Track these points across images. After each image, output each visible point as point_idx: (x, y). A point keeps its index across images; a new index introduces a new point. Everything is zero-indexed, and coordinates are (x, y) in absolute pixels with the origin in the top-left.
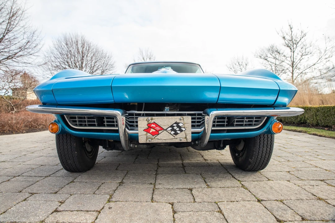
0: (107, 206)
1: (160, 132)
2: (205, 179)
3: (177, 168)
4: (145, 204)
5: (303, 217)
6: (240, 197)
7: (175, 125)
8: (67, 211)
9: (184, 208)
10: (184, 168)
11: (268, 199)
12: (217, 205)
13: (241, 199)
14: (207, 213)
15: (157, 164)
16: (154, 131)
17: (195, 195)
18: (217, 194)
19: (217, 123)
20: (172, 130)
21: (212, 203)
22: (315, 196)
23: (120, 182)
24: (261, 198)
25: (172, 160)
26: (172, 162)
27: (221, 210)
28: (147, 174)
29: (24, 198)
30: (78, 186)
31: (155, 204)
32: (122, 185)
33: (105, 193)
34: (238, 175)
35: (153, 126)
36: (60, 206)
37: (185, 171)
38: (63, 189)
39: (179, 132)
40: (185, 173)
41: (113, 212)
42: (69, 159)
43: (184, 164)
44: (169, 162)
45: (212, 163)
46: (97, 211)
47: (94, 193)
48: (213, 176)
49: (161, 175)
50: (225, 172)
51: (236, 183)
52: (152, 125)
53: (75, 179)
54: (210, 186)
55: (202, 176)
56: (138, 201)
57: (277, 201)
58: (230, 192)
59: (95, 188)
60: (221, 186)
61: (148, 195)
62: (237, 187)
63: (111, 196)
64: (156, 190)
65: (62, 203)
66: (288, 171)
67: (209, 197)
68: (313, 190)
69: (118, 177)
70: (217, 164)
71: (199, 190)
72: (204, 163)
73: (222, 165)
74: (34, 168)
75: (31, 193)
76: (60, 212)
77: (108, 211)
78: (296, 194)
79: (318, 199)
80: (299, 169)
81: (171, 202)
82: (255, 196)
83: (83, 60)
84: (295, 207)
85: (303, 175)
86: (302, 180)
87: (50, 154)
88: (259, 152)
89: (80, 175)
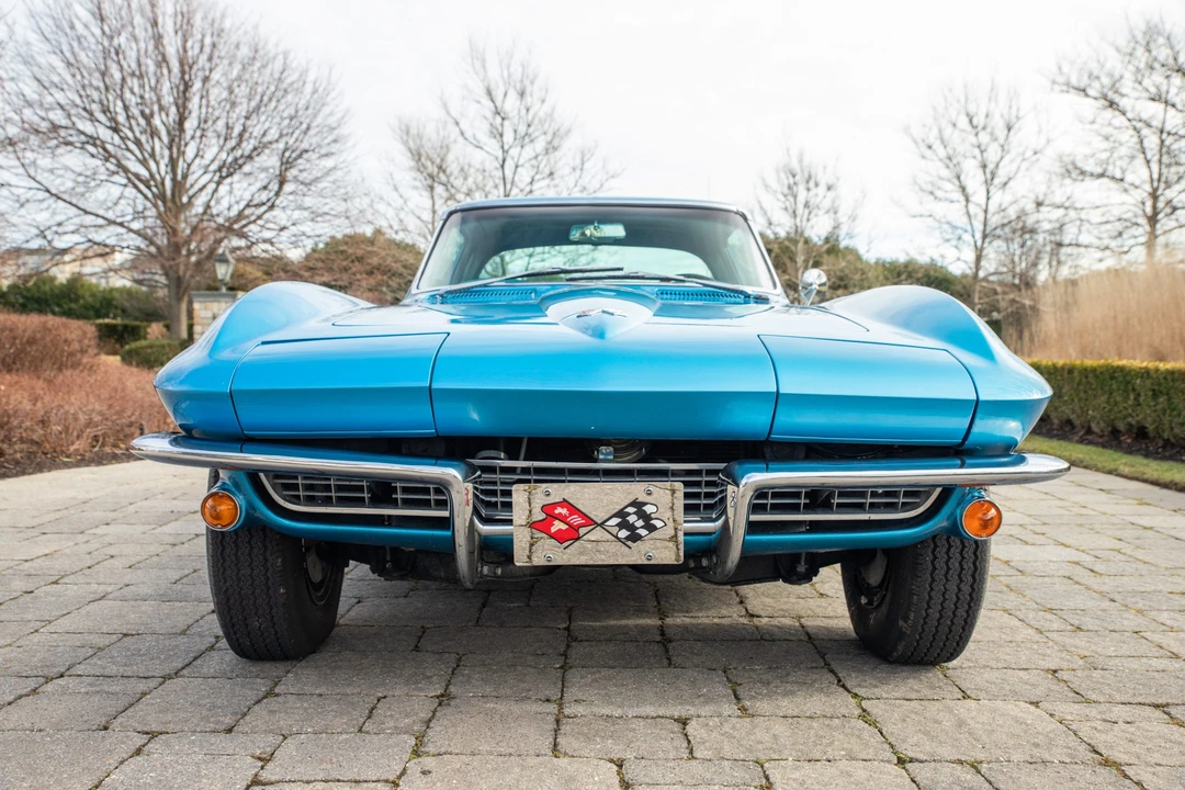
0: (414, 767)
1: (582, 531)
2: (738, 688)
3: (642, 644)
4: (533, 761)
6: (843, 749)
7: (631, 510)
8: (290, 781)
9: (656, 773)
10: (665, 646)
11: (933, 756)
12: (760, 769)
13: (843, 753)
15: (565, 629)
16: (564, 527)
17: (695, 737)
18: (767, 738)
19: (772, 498)
20: (621, 526)
21: (746, 763)
22: (1097, 753)
23: (439, 693)
24: (910, 754)
25: (624, 615)
26: (624, 622)
27: (771, 784)
28: (530, 666)
29: (133, 749)
30: (297, 708)
31: (563, 761)
32: (449, 704)
33: (398, 731)
34: (857, 677)
35: (560, 514)
36: (262, 768)
37: (669, 659)
38: (247, 718)
39: (643, 532)
40: (670, 664)
41: (439, 784)
42: (256, 613)
43: (667, 631)
44: (612, 622)
45: (776, 629)
46: (387, 781)
47: (360, 731)
48: (768, 676)
49: (584, 671)
50: (814, 665)
51: (843, 703)
52: (558, 510)
53: (276, 684)
54: (750, 711)
55: (730, 677)
56: (511, 754)
57: (960, 762)
58: (812, 732)
59: (359, 715)
60: (790, 712)
61: (541, 736)
62: (844, 716)
63: (420, 739)
64: (565, 721)
65: (265, 760)
66: (1053, 668)
67: (742, 745)
68: (1103, 737)
69: (429, 677)
70: (790, 634)
71: (711, 723)
72: (744, 628)
73: (810, 638)
74: (101, 645)
75: (147, 733)
76: (272, 783)
77: (421, 782)
78: (1037, 745)
79: (1100, 764)
80: (1100, 661)
81: (615, 757)
82: (892, 746)
83: (186, 99)
84: (1010, 781)
85: (1099, 686)
86: (1088, 701)
87: (131, 587)
88: (931, 598)
89: (288, 672)
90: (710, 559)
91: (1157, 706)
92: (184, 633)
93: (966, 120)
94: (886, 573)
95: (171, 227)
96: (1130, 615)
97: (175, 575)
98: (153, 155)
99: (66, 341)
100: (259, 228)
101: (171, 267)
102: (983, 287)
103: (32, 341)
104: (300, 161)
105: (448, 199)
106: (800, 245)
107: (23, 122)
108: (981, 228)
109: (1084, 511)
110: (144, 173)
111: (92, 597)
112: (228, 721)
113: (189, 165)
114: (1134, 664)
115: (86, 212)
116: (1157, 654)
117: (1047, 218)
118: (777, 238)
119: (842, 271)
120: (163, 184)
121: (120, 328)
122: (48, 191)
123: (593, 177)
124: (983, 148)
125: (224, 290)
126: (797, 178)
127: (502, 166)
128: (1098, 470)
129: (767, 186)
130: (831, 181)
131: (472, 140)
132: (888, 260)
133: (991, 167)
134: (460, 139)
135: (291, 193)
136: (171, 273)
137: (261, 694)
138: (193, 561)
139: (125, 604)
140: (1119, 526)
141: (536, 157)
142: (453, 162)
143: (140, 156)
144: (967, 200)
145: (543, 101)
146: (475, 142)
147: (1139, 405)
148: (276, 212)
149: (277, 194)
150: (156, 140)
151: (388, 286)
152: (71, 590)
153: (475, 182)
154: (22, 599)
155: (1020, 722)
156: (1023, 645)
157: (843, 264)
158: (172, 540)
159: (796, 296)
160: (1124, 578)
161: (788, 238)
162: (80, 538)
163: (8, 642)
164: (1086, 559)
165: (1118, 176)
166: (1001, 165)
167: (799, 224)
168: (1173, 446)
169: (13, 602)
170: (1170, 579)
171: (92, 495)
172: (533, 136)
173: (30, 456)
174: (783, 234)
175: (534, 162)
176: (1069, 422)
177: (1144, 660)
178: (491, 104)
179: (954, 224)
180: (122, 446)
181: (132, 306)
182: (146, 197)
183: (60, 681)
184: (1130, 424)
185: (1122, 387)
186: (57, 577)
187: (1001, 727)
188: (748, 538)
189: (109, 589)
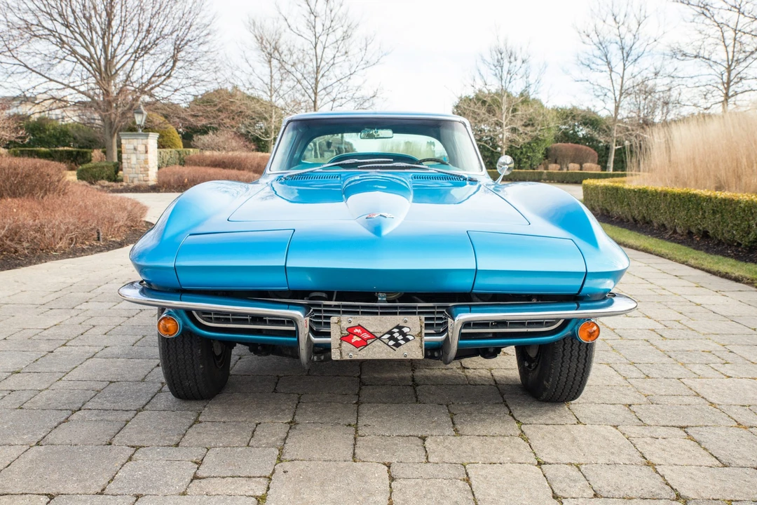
0: (279, 469)
1: (369, 341)
2: (454, 417)
3: (401, 387)
4: (343, 464)
5: (598, 492)
6: (509, 457)
7: (396, 330)
8: (213, 477)
9: (408, 471)
10: (414, 389)
11: (557, 460)
12: (464, 469)
13: (509, 459)
14: (445, 482)
15: (358, 377)
16: (359, 339)
17: (429, 448)
18: (468, 449)
20: (390, 339)
21: (456, 465)
22: (644, 458)
23: (289, 420)
24: (545, 459)
27: (469, 478)
28: (339, 402)
29: (127, 457)
30: (213, 431)
31: (359, 465)
32: (295, 428)
33: (269, 446)
34: (520, 410)
35: (357, 332)
36: (198, 469)
37: (416, 397)
38: (186, 437)
39: (402, 342)
40: (417, 401)
41: (293, 479)
42: (187, 378)
43: (416, 379)
45: (477, 377)
46: (265, 477)
47: (248, 445)
48: (471, 409)
49: (369, 406)
50: (497, 401)
51: (513, 428)
52: (356, 330)
53: (199, 415)
54: (460, 432)
55: (450, 410)
56: (330, 460)
57: (571, 464)
58: (493, 445)
59: (246, 435)
60: (482, 433)
61: (346, 448)
62: (511, 435)
63: (281, 450)
64: (359, 438)
65: (199, 463)
66: (629, 403)
67: (454, 454)
68: (648, 448)
69: (283, 410)
70: (485, 381)
71: (438, 440)
72: (460, 377)
73: (496, 383)
74: (98, 389)
75: (133, 447)
76: (204, 478)
77: (283, 477)
78: (613, 453)
79: (645, 465)
80: (656, 398)
81: (387, 461)
82: (535, 454)
83: (112, 7)
84: (596, 475)
85: (652, 415)
86: (645, 425)
87: (109, 349)
88: (561, 371)
89: (205, 407)
90: (439, 353)
91: (681, 428)
92: (143, 380)
93: (612, 18)
94: (538, 352)
95: (105, 90)
96: (677, 367)
97: (132, 340)
98: (92, 43)
99: (48, 175)
100: (161, 90)
101: (106, 116)
102: (619, 126)
103: (28, 176)
104: (186, 47)
105: (280, 68)
106: (505, 98)
107: (8, 22)
108: (619, 88)
109: (664, 292)
110: (87, 54)
111: (88, 355)
112: (176, 439)
113: (115, 50)
114: (674, 400)
115: (51, 80)
116: (688, 394)
117: (661, 84)
118: (489, 93)
119: (530, 115)
120: (99, 62)
121: (75, 153)
122: (26, 66)
123: (373, 55)
124: (622, 36)
125: (140, 131)
126: (503, 55)
127: (315, 48)
128: (676, 261)
129: (484, 60)
130: (525, 57)
131: (295, 30)
132: (560, 107)
133: (627, 49)
134: (288, 30)
135: (181, 68)
136: (106, 120)
137: (192, 422)
138: (141, 329)
139: (107, 360)
140: (682, 303)
141: (337, 41)
142: (283, 44)
143: (83, 43)
144: (611, 71)
145: (341, 5)
146: (298, 32)
147: (705, 218)
148: (171, 79)
149: (172, 68)
150: (94, 33)
151: (243, 123)
152: (75, 350)
153: (298, 58)
154: (48, 357)
155: (605, 438)
156: (614, 388)
157: (532, 110)
158: (126, 314)
159: (501, 130)
160: (679, 341)
161: (497, 94)
162: (73, 312)
163: (46, 386)
164: (659, 327)
165: (707, 57)
166: (633, 48)
167: (504, 84)
168: (723, 244)
169: (43, 359)
170: (704, 342)
171: (75, 280)
172: (334, 29)
173: (33, 251)
174: (494, 91)
175: (335, 45)
176: (663, 225)
177: (680, 398)
178: (308, 7)
179: (603, 86)
180: (87, 243)
181: (80, 136)
182: (88, 70)
183: (79, 413)
184: (698, 229)
185: (695, 207)
186: (65, 341)
187: (595, 442)
188: (461, 342)
189: (96, 350)
